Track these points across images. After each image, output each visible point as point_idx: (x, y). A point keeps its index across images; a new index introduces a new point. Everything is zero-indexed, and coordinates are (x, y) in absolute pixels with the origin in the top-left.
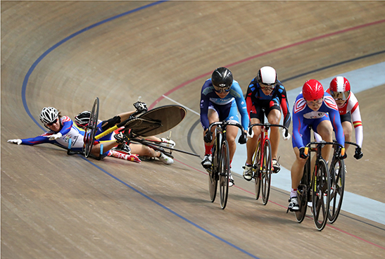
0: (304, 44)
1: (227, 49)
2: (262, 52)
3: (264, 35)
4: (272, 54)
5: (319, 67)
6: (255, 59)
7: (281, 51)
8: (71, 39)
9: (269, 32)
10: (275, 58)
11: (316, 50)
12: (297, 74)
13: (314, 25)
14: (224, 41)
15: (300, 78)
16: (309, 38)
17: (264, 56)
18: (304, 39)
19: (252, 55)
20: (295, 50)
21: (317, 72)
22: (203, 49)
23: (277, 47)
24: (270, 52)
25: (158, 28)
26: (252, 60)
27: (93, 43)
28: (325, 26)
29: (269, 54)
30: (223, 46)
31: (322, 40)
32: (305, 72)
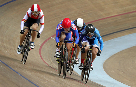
0: (124, 15)
1: (85, 15)
2: (102, 18)
3: (104, 9)
4: (108, 19)
5: (131, 27)
6: (99, 21)
7: (112, 18)
8: (5, 6)
9: (107, 8)
10: (109, 21)
11: (130, 18)
12: (120, 30)
13: (130, 6)
14: (84, 11)
15: (121, 32)
16: (127, 12)
17: (103, 20)
18: (124, 13)
19: (97, 19)
20: (119, 18)
21: (130, 30)
22: (72, 15)
23: (110, 16)
24: (106, 18)
25: (50, 3)
26: (97, 22)
27: (16, 8)
28: (135, 7)
29: (106, 19)
30: (83, 14)
31: (133, 14)
32: (123, 29)
